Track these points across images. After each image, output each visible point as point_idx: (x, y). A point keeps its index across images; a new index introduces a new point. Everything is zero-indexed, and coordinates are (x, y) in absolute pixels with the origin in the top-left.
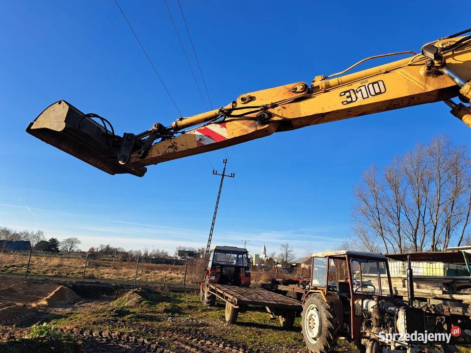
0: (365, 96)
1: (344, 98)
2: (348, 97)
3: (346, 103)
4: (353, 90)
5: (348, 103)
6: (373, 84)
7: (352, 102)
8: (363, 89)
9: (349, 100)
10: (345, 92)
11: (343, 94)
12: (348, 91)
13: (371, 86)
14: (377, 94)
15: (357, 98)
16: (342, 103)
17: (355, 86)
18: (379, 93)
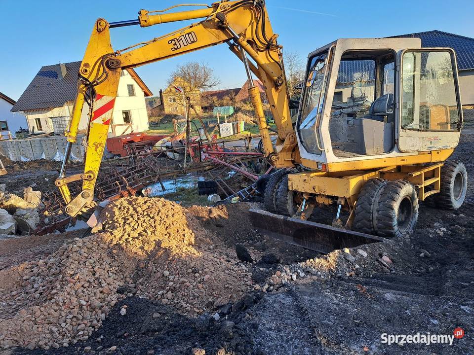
0: (185, 44)
1: (172, 46)
2: (174, 45)
3: (174, 49)
4: (176, 39)
5: (176, 49)
7: (177, 48)
8: (182, 37)
9: (176, 47)
10: (172, 41)
11: (170, 42)
12: (173, 40)
13: (187, 35)
14: (192, 42)
15: (180, 46)
16: (172, 49)
17: (177, 36)
18: (194, 42)
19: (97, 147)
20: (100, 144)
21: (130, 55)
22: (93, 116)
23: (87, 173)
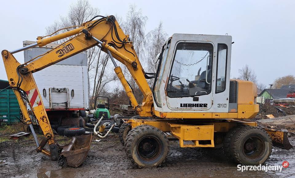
0: (67, 52)
1: (58, 54)
2: (60, 53)
3: (60, 56)
4: (61, 50)
5: (61, 56)
6: (68, 45)
7: (62, 55)
8: (65, 48)
10: (58, 51)
11: (57, 52)
13: (67, 46)
14: (71, 50)
15: (64, 53)
16: (59, 56)
17: (61, 48)
18: (72, 50)
19: (43, 120)
20: (44, 117)
21: (33, 64)
22: (31, 104)
23: (46, 135)
